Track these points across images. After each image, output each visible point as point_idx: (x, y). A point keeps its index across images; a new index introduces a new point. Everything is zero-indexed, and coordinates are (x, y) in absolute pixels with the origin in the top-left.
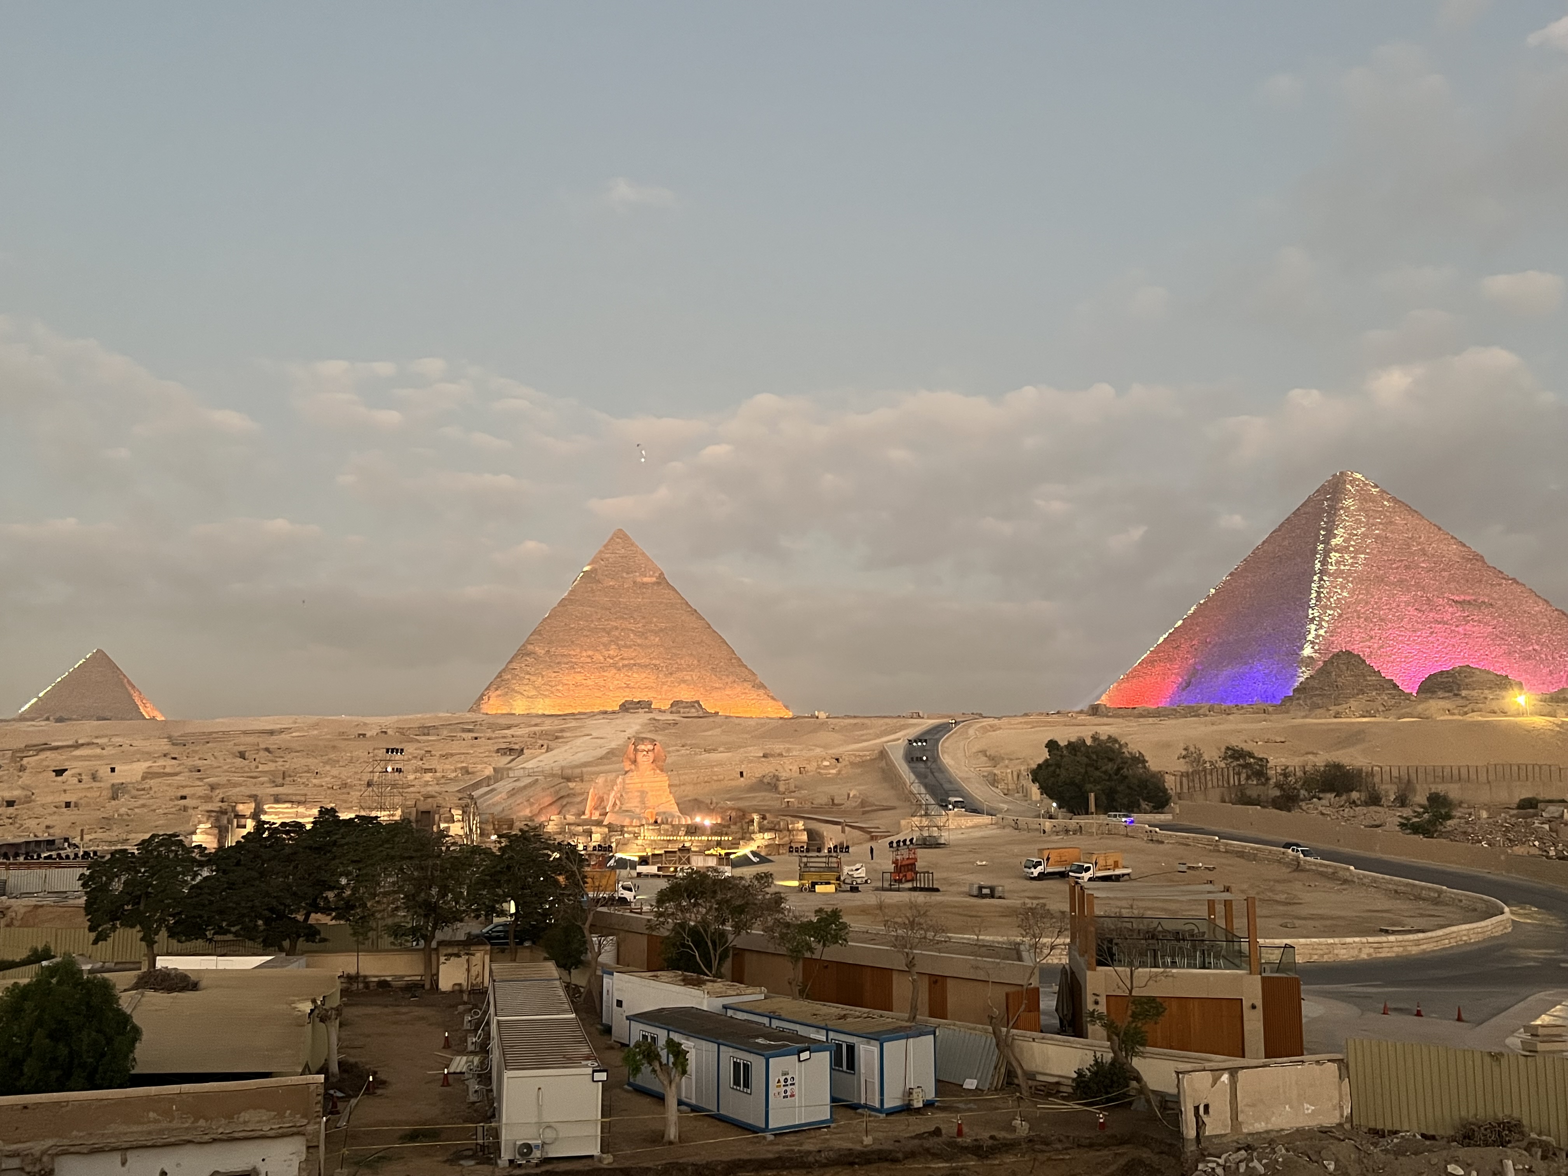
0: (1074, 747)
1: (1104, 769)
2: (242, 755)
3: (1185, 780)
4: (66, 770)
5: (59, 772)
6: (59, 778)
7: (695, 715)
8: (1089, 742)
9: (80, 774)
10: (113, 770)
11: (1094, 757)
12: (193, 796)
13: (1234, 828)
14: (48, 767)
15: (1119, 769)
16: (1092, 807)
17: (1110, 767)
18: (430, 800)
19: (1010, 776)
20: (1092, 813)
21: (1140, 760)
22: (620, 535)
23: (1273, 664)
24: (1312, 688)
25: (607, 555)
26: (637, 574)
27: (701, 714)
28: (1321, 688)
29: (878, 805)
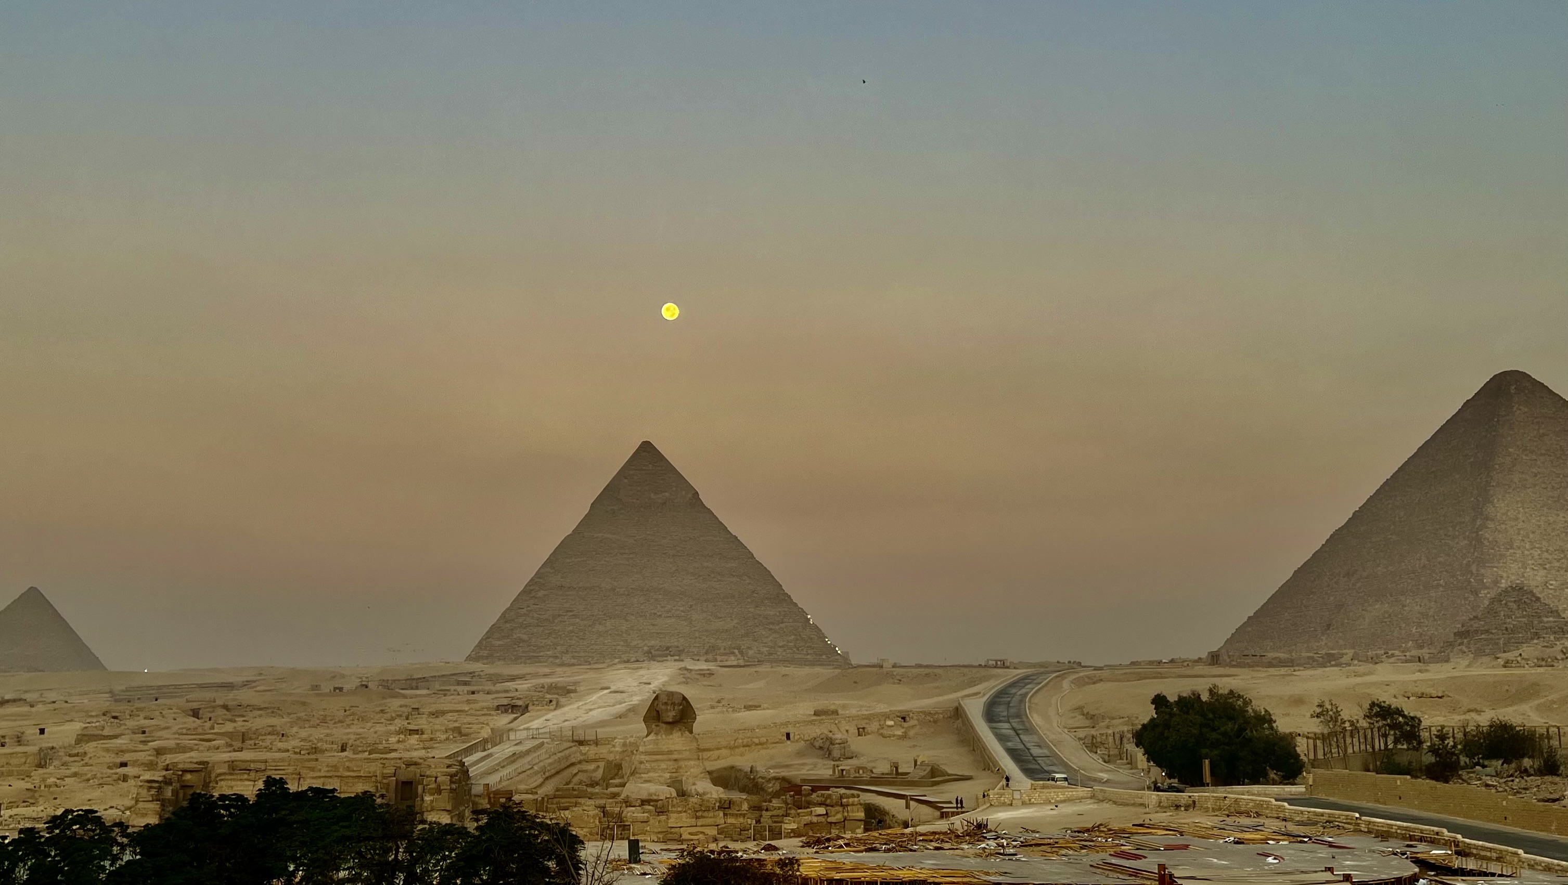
0: (1188, 704)
1: (1222, 729)
2: (195, 714)
3: (1319, 743)
7: (735, 663)
8: (1205, 697)
10: (42, 731)
11: (1211, 716)
12: (135, 763)
13: (1377, 801)
15: (1242, 730)
16: (1207, 778)
17: (1230, 726)
18: (412, 768)
19: (1111, 739)
20: (1208, 785)
21: (1266, 719)
22: (647, 448)
23: (1430, 601)
24: (1476, 631)
25: (631, 472)
26: (667, 494)
27: (742, 662)
28: (1487, 631)
29: (949, 775)
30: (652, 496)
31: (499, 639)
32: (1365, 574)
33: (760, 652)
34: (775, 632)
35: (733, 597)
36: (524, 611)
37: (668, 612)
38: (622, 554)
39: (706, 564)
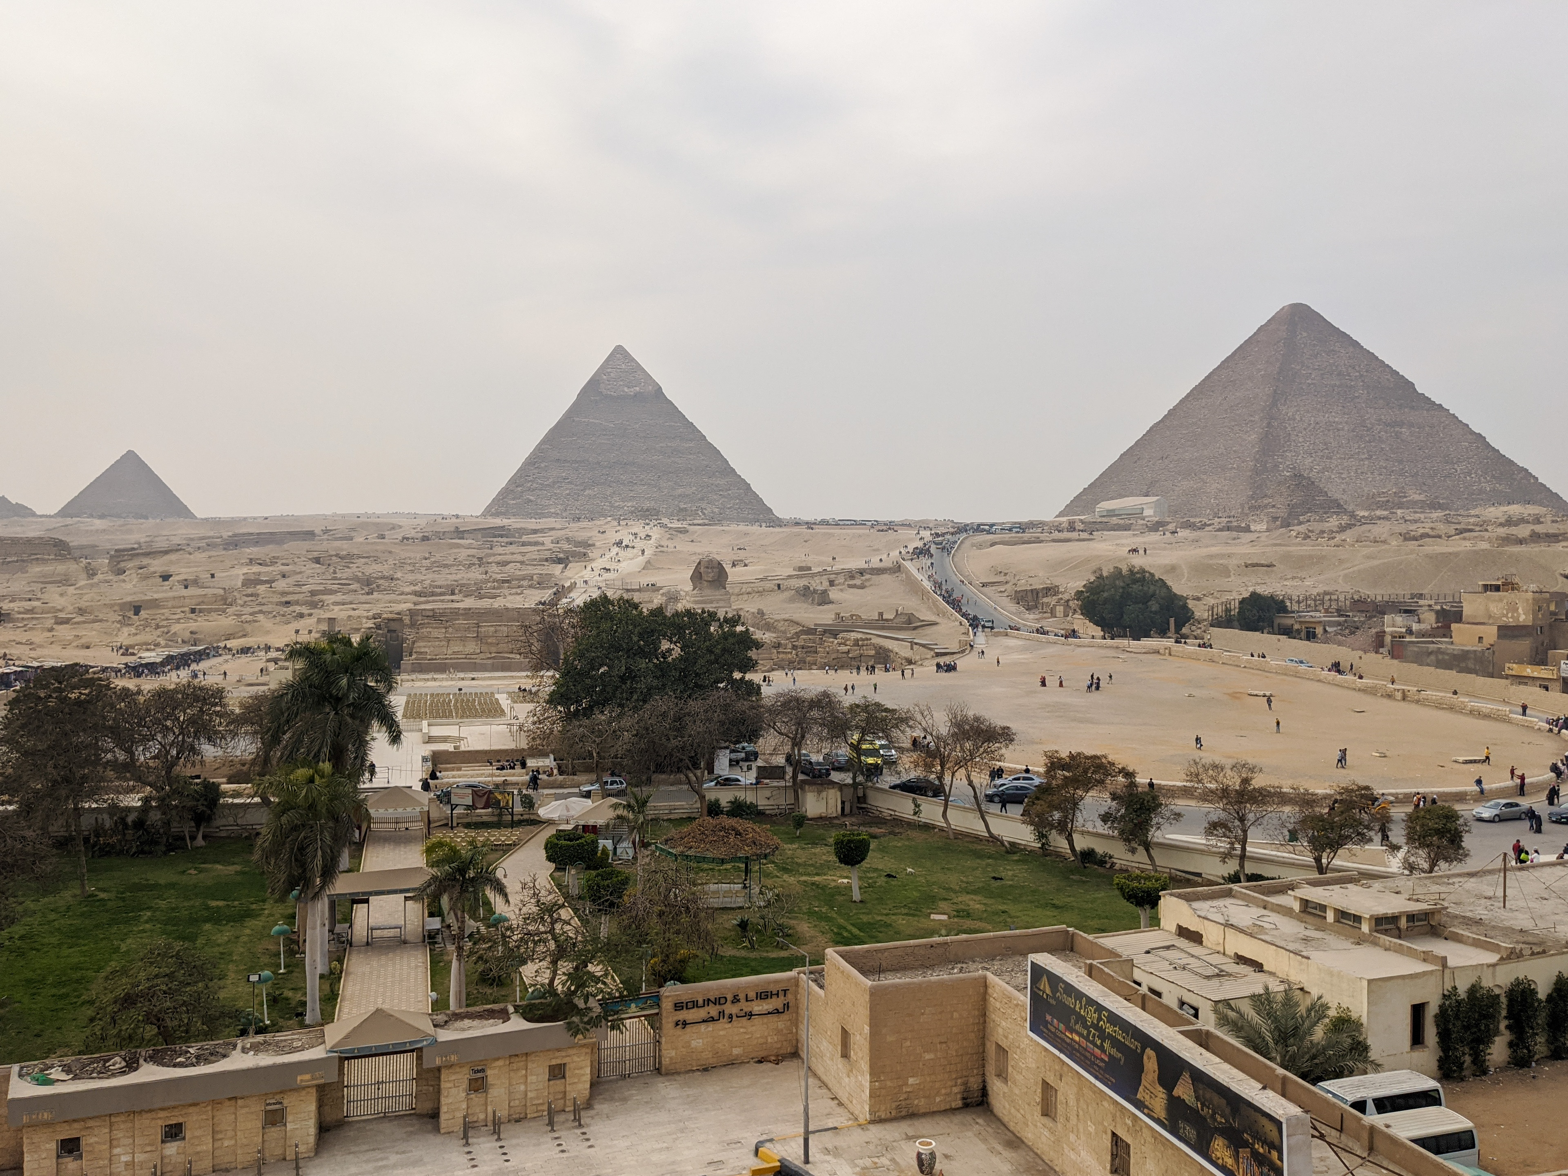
0: (1114, 577)
2: (317, 561)
4: (171, 576)
5: (166, 577)
6: (166, 583)
7: (700, 522)
8: (1125, 572)
9: (186, 580)
10: (213, 576)
12: (297, 603)
14: (155, 573)
19: (1030, 594)
22: (619, 352)
23: (1225, 479)
24: (1266, 506)
25: (609, 370)
26: (637, 389)
27: (706, 522)
28: (1274, 506)
29: (923, 621)
30: (626, 389)
31: (514, 499)
32: (1176, 458)
33: (713, 512)
34: (724, 497)
35: (691, 470)
36: (531, 478)
37: (642, 480)
38: (604, 435)
39: (669, 444)
